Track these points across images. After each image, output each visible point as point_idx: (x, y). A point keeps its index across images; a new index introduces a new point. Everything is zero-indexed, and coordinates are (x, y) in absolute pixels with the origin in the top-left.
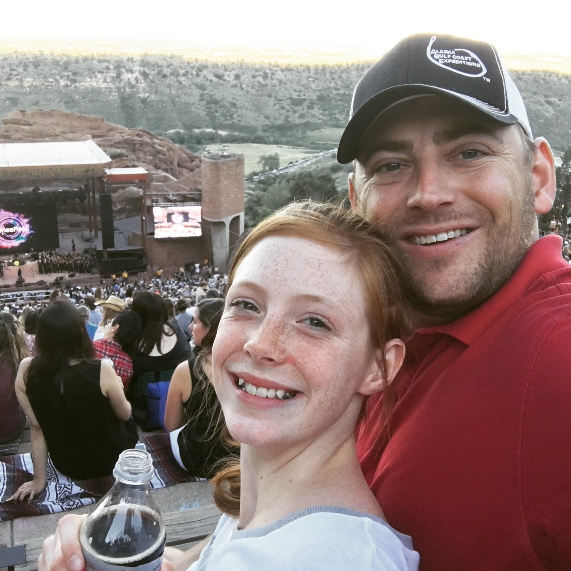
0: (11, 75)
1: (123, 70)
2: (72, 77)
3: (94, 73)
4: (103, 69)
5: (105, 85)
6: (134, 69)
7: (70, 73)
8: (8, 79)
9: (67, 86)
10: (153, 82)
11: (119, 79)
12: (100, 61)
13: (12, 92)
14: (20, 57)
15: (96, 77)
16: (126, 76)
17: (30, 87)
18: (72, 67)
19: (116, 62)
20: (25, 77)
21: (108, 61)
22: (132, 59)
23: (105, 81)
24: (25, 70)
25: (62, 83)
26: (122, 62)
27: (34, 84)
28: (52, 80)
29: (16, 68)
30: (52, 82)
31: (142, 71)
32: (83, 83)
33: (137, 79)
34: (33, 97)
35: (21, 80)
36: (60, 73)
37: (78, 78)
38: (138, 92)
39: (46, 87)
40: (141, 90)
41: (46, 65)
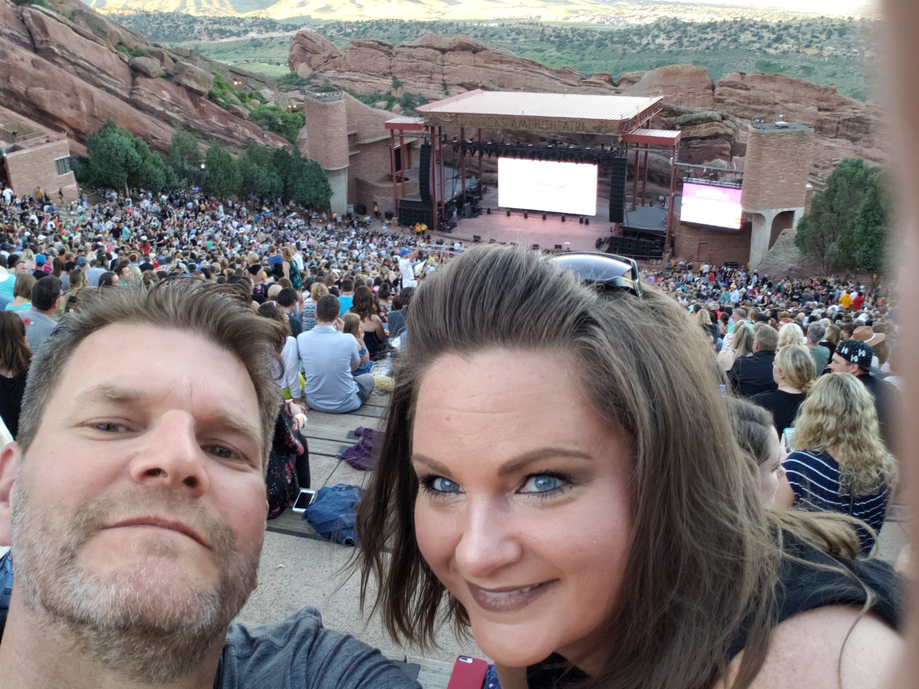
0: (811, 42)
8: (807, 47)
9: (872, 58)
13: (809, 61)
14: (825, 24)
17: (829, 56)
20: (827, 45)
24: (828, 38)
25: (868, 54)
27: (835, 53)
28: (856, 50)
29: (818, 35)
30: (856, 53)
34: (830, 68)
35: (821, 49)
39: (848, 58)
41: (853, 33)
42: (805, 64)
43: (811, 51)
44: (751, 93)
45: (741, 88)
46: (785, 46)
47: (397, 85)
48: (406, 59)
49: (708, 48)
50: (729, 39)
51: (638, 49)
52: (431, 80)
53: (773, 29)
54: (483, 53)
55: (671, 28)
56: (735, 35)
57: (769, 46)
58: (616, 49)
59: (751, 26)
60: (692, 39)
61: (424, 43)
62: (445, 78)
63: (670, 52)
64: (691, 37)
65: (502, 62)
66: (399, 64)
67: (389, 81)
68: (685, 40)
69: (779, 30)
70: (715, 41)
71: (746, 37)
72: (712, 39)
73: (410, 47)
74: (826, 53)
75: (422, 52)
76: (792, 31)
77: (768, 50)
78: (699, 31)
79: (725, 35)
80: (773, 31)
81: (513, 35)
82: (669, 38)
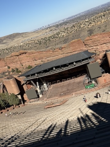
44: (93, 40)
45: (90, 40)
47: (9, 68)
48: (9, 61)
49: (74, 32)
50: (79, 28)
51: (59, 38)
52: (17, 64)
53: (88, 21)
54: (28, 53)
56: (80, 26)
57: (88, 25)
58: (54, 40)
60: (70, 31)
61: (12, 55)
62: (21, 62)
63: (66, 36)
65: (33, 54)
67: (7, 67)
71: (82, 26)
73: (9, 57)
74: (102, 22)
77: (89, 27)
81: (28, 45)
82: (65, 33)
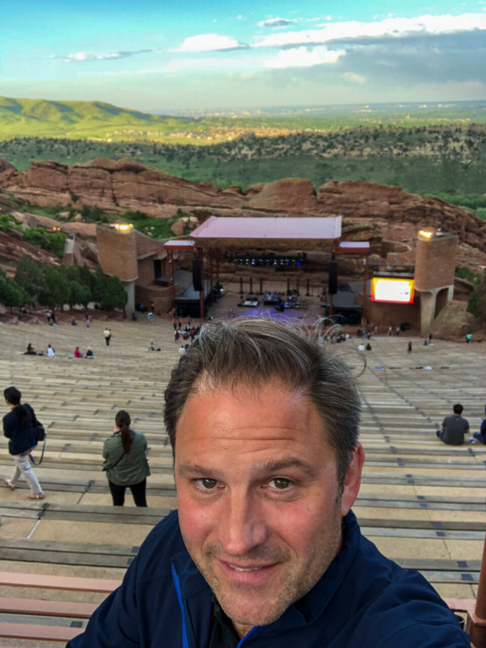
0: (354, 146)
1: (450, 140)
2: (404, 147)
3: (424, 142)
4: (432, 139)
5: (432, 153)
6: (460, 138)
7: (403, 144)
8: (351, 150)
9: (399, 154)
10: (476, 149)
11: (445, 148)
12: (430, 132)
13: (353, 160)
14: (363, 131)
15: (425, 146)
16: (452, 145)
17: (368, 156)
18: (406, 138)
19: (445, 132)
20: (365, 148)
21: (438, 132)
22: (460, 129)
23: (433, 149)
24: (366, 141)
25: (395, 151)
26: (450, 132)
27: (372, 153)
29: (359, 140)
30: (387, 151)
31: (468, 139)
32: (413, 152)
33: (462, 148)
34: (370, 164)
35: (362, 150)
36: (394, 143)
37: (409, 148)
38: (461, 159)
39: (381, 156)
40: (464, 157)
41: (384, 136)
42: (351, 163)
43: (355, 153)
44: (343, 196)
45: (336, 193)
46: (335, 151)
47: (75, 198)
48: (80, 177)
49: (280, 155)
50: (294, 148)
51: (229, 158)
52: (102, 194)
53: (326, 138)
54: (144, 173)
55: (251, 141)
56: (299, 144)
57: (324, 151)
58: (213, 159)
59: (310, 137)
60: (268, 150)
61: (95, 165)
62: (115, 192)
63: (253, 160)
64: (267, 147)
65: (158, 179)
66: (75, 181)
67: (67, 195)
68: (263, 151)
69: (331, 139)
70: (285, 150)
71: (306, 146)
72: (283, 148)
73: (83, 168)
74: (365, 154)
75: (95, 172)
76: (339, 138)
77: (323, 154)
78: (272, 143)
79: (292, 145)
80: (325, 139)
81: (132, 149)
82: (251, 149)
